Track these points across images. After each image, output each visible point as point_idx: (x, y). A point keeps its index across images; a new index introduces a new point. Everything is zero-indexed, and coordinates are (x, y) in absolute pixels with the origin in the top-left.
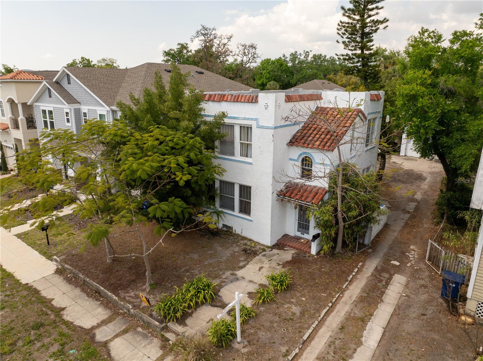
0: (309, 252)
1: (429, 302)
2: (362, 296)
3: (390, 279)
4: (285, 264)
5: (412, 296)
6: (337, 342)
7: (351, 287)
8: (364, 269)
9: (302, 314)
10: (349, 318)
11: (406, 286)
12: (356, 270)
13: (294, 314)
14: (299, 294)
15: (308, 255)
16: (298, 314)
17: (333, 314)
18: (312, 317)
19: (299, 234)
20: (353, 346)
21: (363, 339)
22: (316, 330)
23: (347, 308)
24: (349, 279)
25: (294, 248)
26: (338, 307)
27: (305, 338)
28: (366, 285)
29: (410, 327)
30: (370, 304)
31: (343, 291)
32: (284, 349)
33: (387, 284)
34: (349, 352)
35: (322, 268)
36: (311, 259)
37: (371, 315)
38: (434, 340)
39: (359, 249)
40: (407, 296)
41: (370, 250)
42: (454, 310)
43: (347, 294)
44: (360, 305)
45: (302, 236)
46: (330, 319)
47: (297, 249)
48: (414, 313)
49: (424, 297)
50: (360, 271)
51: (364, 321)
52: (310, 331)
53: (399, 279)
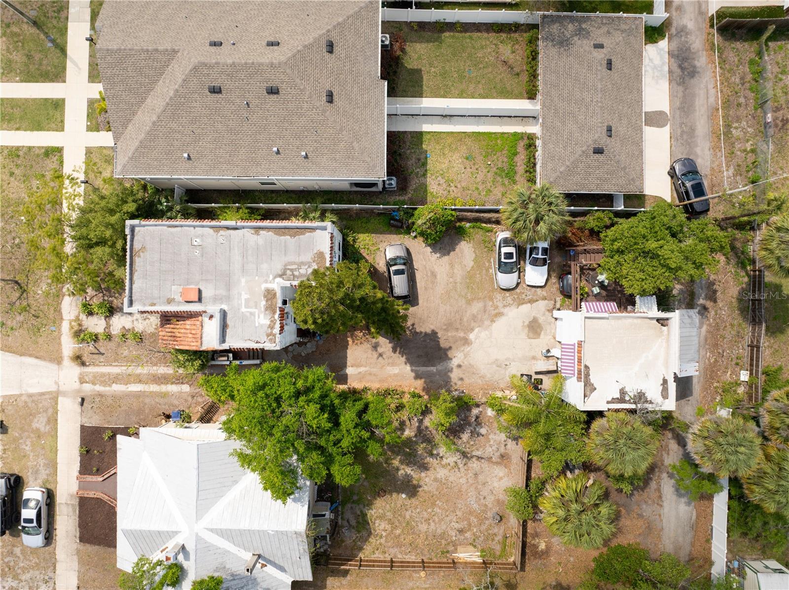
2: (158, 375)
6: (121, 376)
7: (161, 368)
9: (126, 357)
10: (138, 375)
11: (181, 392)
16: (123, 355)
18: (127, 361)
21: (129, 385)
22: (122, 366)
23: (143, 372)
24: (168, 364)
26: (142, 368)
27: (114, 364)
28: (168, 374)
29: (147, 400)
31: (155, 365)
32: (102, 360)
40: (173, 395)
49: (176, 402)
51: (140, 382)
53: (186, 388)
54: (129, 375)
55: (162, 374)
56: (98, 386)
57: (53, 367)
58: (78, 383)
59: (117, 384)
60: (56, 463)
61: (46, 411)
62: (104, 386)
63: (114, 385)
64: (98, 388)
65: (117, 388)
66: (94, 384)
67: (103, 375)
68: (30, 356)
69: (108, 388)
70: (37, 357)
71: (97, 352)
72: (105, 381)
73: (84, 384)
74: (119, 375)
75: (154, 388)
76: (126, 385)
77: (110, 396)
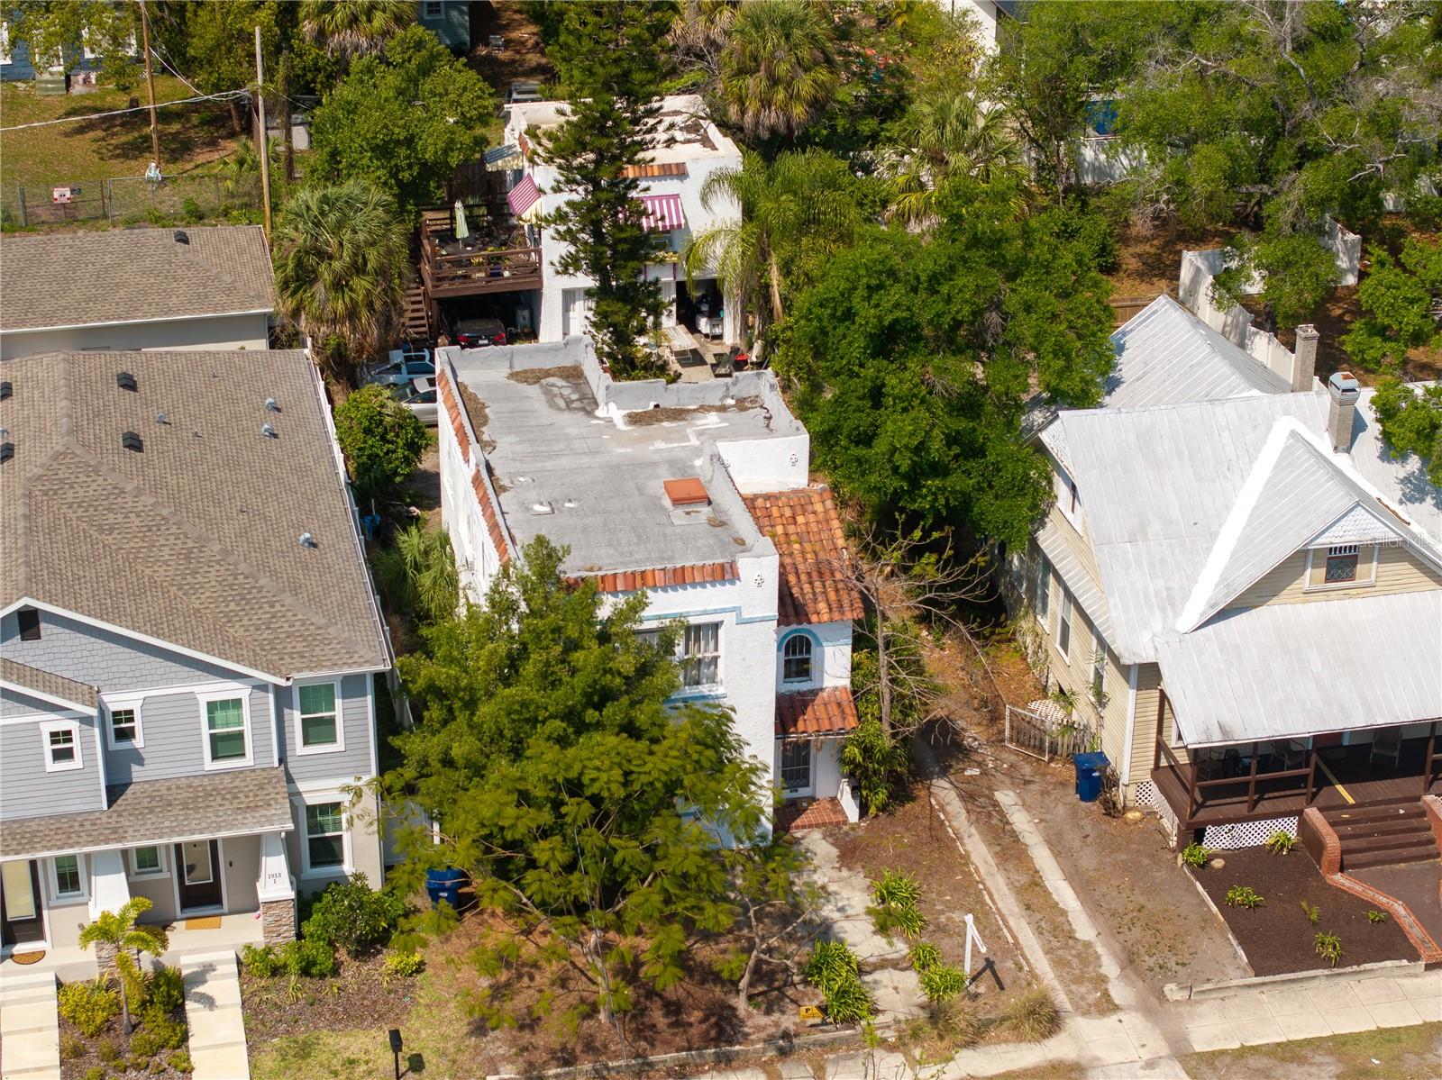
0: (845, 822)
1: (1075, 813)
2: (996, 853)
3: (997, 805)
4: (845, 863)
5: (1048, 817)
6: (1043, 925)
7: (971, 848)
8: (950, 809)
10: (1019, 891)
11: (1026, 805)
12: (942, 816)
14: (934, 895)
15: (847, 827)
17: (997, 895)
18: (986, 912)
20: (1061, 918)
21: (1061, 905)
22: (1009, 927)
23: (1001, 879)
24: (953, 836)
25: (811, 826)
26: (991, 884)
27: (1010, 940)
28: (982, 834)
29: (1088, 862)
30: (1018, 858)
31: (966, 858)
32: (1011, 965)
33: (1002, 814)
34: (1066, 928)
35: (899, 839)
36: (859, 833)
37: (1037, 871)
38: (1125, 862)
40: (1042, 820)
42: (1115, 810)
43: (977, 860)
44: (1010, 867)
45: (794, 795)
46: (1002, 904)
47: (818, 826)
48: (1073, 840)
49: (1061, 810)
50: (945, 812)
51: (1038, 884)
52: (1006, 931)
53: (1006, 797)
54: (1028, 907)
55: (989, 845)
56: (1103, 970)
58: (1122, 1016)
59: (1073, 931)
62: (1098, 957)
63: (1080, 936)
64: (1110, 967)
65: (1084, 929)
66: (1104, 979)
67: (1059, 964)
69: (1100, 950)
71: (988, 972)
72: (1078, 956)
73: (1117, 1001)
74: (1040, 928)
75: (1043, 858)
76: (1064, 913)
77: (1121, 938)
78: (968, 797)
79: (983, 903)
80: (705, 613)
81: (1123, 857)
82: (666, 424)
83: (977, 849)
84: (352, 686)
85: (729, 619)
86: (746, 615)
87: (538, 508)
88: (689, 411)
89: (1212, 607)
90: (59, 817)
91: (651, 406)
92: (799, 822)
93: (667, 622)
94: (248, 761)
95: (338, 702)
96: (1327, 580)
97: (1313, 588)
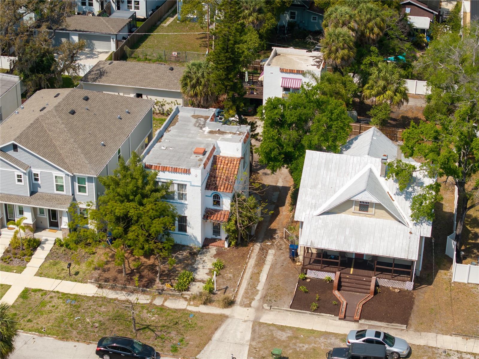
0: (224, 247)
1: (285, 260)
2: (256, 264)
3: (267, 253)
4: (215, 256)
5: (278, 259)
6: (251, 283)
7: (250, 261)
8: (254, 251)
9: (234, 276)
10: (253, 273)
11: (275, 255)
12: (250, 252)
13: (231, 277)
14: (229, 269)
15: (223, 248)
16: (232, 277)
17: (246, 274)
18: (238, 276)
19: (214, 237)
20: (257, 283)
21: (260, 280)
22: (241, 281)
23: (251, 270)
24: (248, 257)
25: (215, 246)
26: (247, 271)
27: (238, 284)
28: (257, 258)
29: (277, 272)
30: (260, 266)
31: (247, 263)
32: (232, 289)
33: (266, 255)
34: (256, 285)
35: (234, 254)
36: (226, 250)
37: (261, 271)
38: (286, 274)
39: (250, 239)
40: (275, 259)
41: (255, 238)
42: (294, 261)
43: (249, 264)
44: (256, 268)
45: (216, 237)
46: (245, 276)
47: (216, 246)
48: (279, 266)
49: (283, 258)
50: (252, 251)
51: (259, 273)
52: (239, 282)
53: (271, 252)
54: (251, 278)
55: (256, 261)
56: (255, 297)
57: (229, 321)
58: (250, 309)
59: (257, 286)
60: (326, 332)
61: (271, 331)
62: (257, 294)
63: (257, 288)
64: (258, 297)
65: (260, 287)
66: (253, 299)
67: (246, 292)
68: (213, 333)
69: (260, 293)
70: (216, 329)
71: (224, 290)
72: (253, 292)
73: (252, 305)
74: (249, 284)
75: (266, 269)
76: (259, 282)
77: (267, 291)
78: (262, 249)
79: (240, 274)
80: (182, 181)
81: (287, 273)
82: (217, 135)
83: (252, 262)
84: (90, 179)
85: (188, 184)
86: (193, 184)
87: (163, 148)
88: (226, 133)
89: (324, 210)
90: (18, 196)
91: (217, 130)
92: (212, 244)
93: (169, 181)
94: (64, 193)
95: (87, 183)
96: (359, 210)
97: (355, 211)
